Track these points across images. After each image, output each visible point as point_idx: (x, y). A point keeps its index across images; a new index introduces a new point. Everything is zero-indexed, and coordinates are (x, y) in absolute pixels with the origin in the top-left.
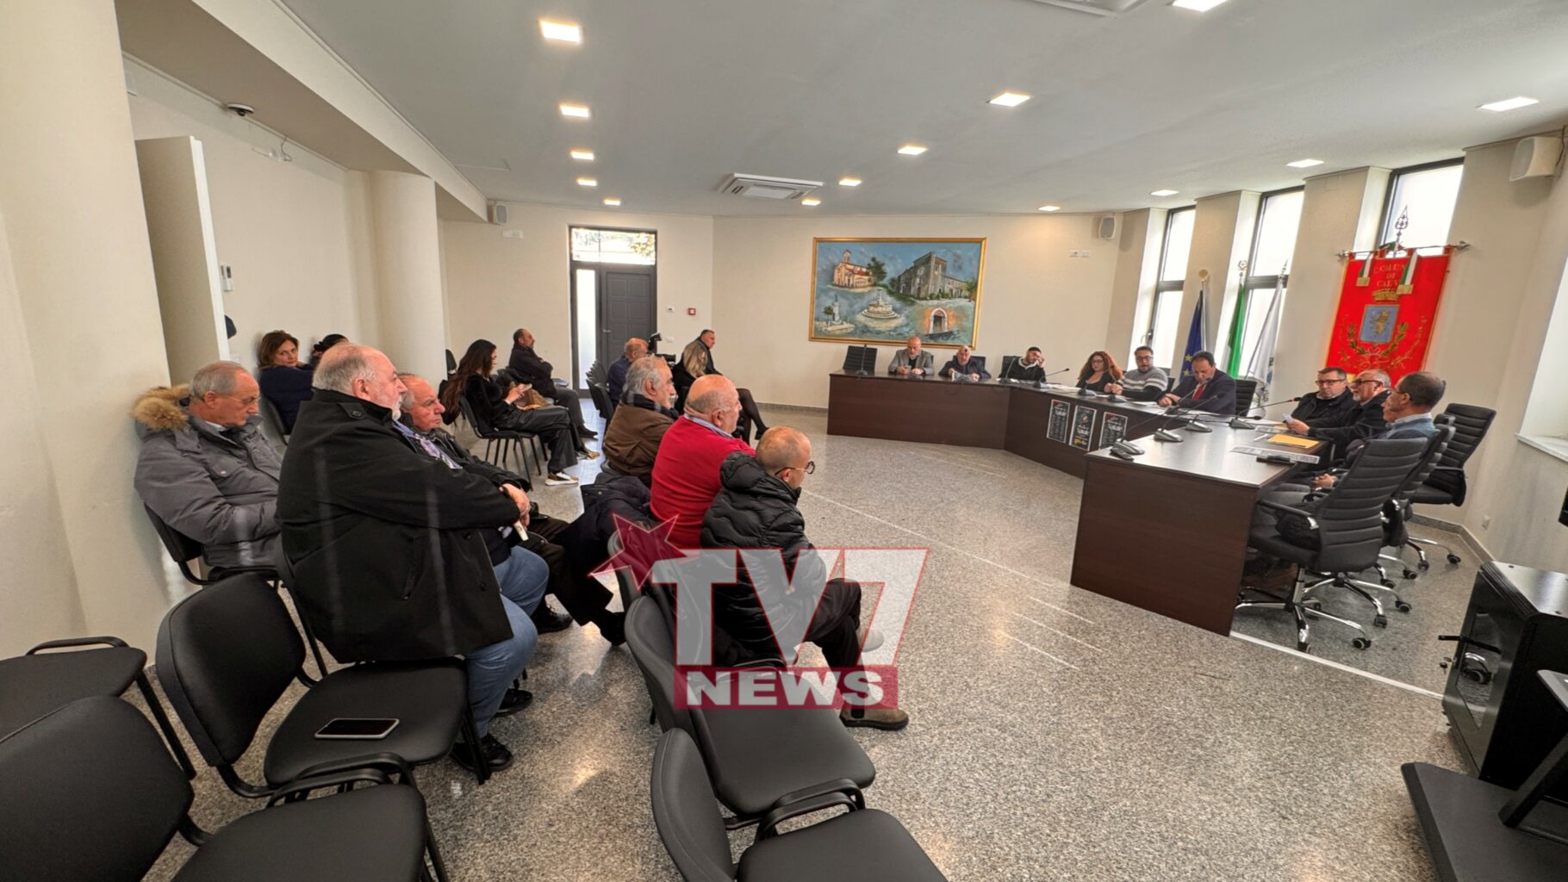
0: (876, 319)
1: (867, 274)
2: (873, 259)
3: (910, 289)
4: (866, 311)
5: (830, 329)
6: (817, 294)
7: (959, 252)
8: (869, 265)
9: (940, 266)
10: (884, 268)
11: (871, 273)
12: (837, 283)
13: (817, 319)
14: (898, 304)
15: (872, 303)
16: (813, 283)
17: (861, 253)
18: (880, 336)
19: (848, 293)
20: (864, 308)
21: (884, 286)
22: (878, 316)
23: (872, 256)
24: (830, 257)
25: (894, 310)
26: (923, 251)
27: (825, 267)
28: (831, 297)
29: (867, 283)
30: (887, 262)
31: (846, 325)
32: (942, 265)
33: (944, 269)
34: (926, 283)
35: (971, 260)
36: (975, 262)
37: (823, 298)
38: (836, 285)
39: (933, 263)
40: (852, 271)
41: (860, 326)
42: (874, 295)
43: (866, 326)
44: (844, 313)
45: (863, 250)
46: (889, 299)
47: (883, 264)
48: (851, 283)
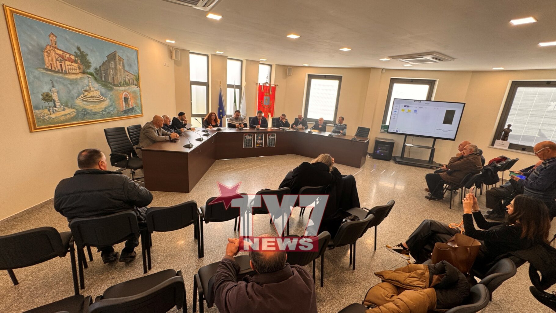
0: (91, 102)
1: (75, 62)
2: (78, 49)
3: (108, 78)
4: (82, 96)
5: (53, 116)
8: (75, 53)
10: (89, 58)
11: (79, 61)
12: (50, 68)
13: (37, 108)
14: (103, 90)
15: (85, 89)
18: (96, 116)
19: (65, 79)
20: (81, 94)
21: (91, 74)
22: (92, 100)
25: (102, 94)
29: (78, 71)
30: (89, 53)
31: (68, 111)
32: (122, 62)
33: (123, 65)
34: (116, 74)
38: (47, 69)
39: (117, 60)
40: (62, 56)
41: (80, 110)
42: (86, 81)
43: (85, 110)
44: (64, 99)
46: (97, 85)
47: (87, 54)
48: (64, 69)
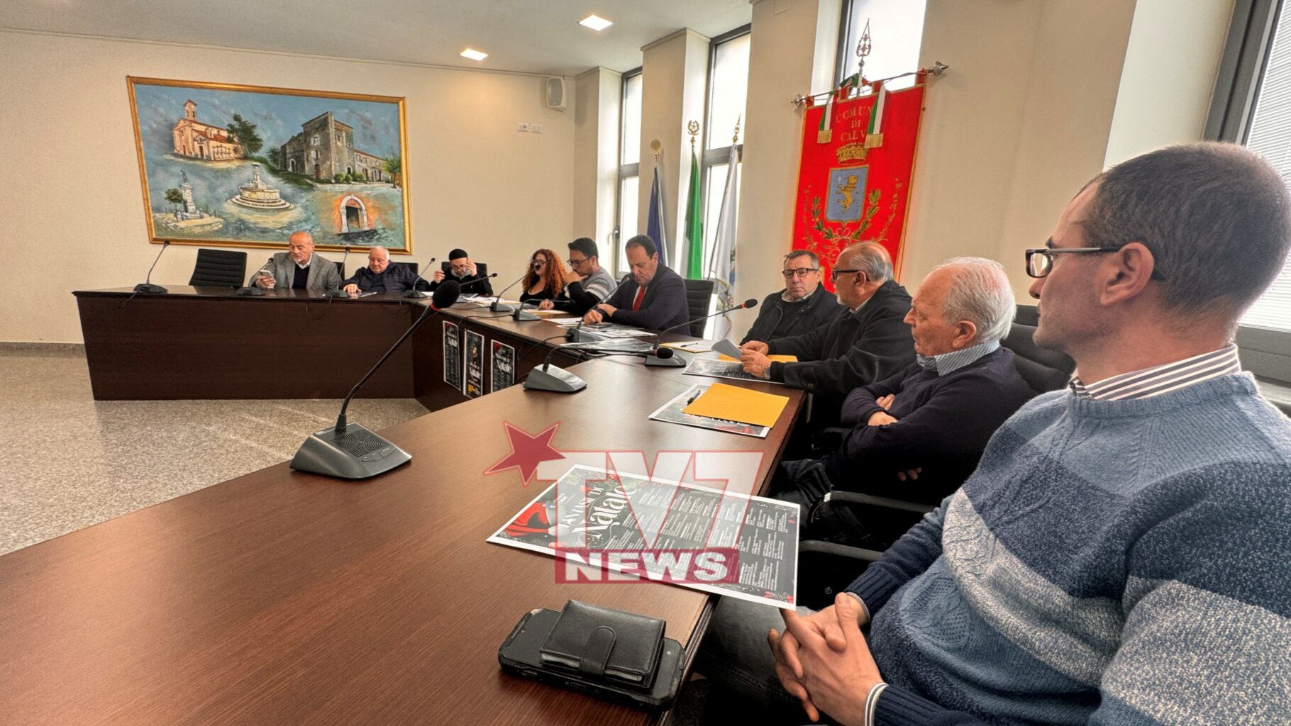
0: (257, 210)
1: (229, 140)
2: (237, 118)
3: (303, 167)
4: (238, 197)
6: (149, 170)
7: (368, 115)
9: (344, 135)
10: (256, 132)
12: (182, 152)
13: (157, 210)
14: (289, 189)
16: (139, 150)
17: (214, 106)
19: (204, 169)
20: (236, 194)
23: (233, 112)
24: (162, 110)
26: (315, 110)
27: (155, 126)
28: (173, 175)
29: (233, 155)
30: (259, 123)
31: (208, 219)
32: (347, 133)
33: (350, 139)
34: (327, 158)
35: (387, 128)
36: (392, 131)
37: (161, 176)
38: (181, 156)
39: (332, 130)
41: (232, 220)
42: (248, 173)
43: (242, 222)
44: (203, 201)
45: (217, 102)
46: (272, 180)
47: (254, 126)
48: (206, 152)
